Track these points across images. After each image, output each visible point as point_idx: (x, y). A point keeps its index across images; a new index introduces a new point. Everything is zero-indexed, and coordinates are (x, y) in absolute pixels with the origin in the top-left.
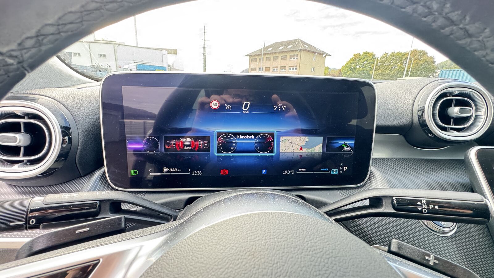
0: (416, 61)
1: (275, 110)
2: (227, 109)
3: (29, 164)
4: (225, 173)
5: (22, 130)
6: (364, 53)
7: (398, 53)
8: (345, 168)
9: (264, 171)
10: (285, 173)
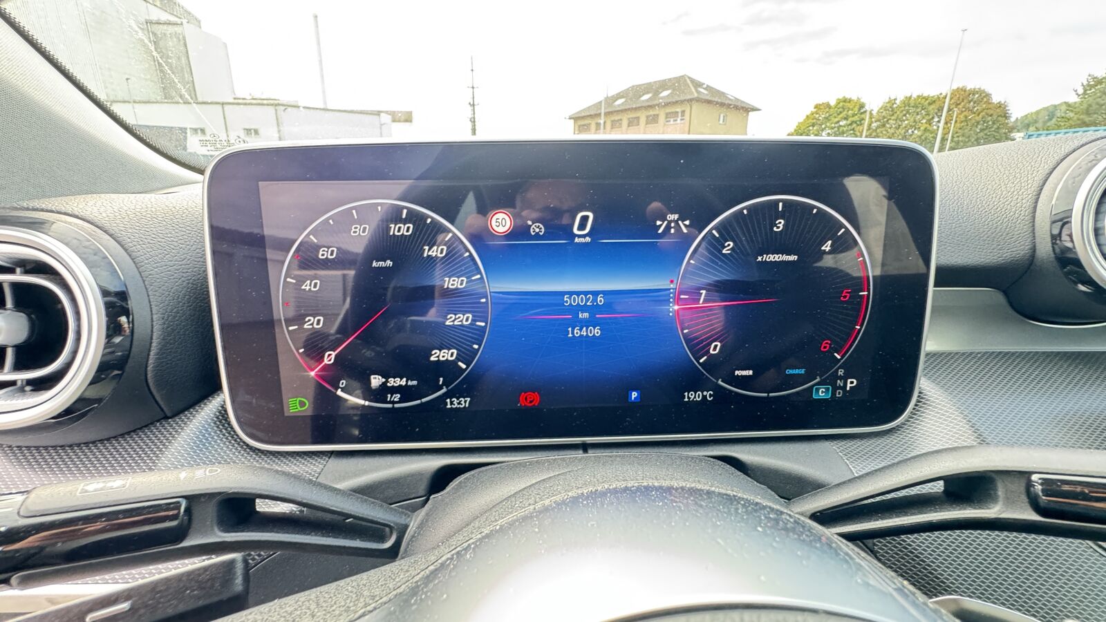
0: (963, 115)
1: (660, 231)
2: (533, 234)
3: (32, 390)
4: (531, 402)
5: (9, 303)
6: (839, 102)
7: (919, 96)
8: (851, 383)
9: (633, 393)
10: (689, 398)
